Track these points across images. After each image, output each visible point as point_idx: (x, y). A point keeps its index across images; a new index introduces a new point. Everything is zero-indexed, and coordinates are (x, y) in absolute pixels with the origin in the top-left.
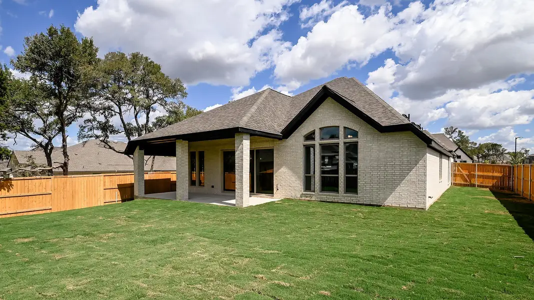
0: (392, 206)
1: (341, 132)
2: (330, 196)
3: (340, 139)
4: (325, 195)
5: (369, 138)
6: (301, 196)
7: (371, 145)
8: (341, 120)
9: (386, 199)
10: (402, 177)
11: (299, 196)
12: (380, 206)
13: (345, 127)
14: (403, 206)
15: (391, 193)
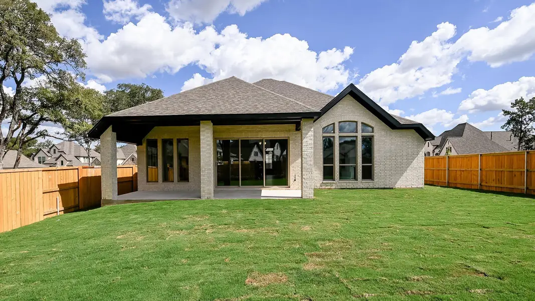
0: (401, 188)
1: (360, 127)
2: (350, 183)
3: (359, 133)
4: (345, 183)
5: (383, 133)
6: (321, 186)
7: (385, 139)
8: (359, 116)
9: (396, 183)
10: (408, 164)
11: (319, 185)
12: (392, 188)
13: (362, 123)
14: (409, 187)
15: (400, 177)
